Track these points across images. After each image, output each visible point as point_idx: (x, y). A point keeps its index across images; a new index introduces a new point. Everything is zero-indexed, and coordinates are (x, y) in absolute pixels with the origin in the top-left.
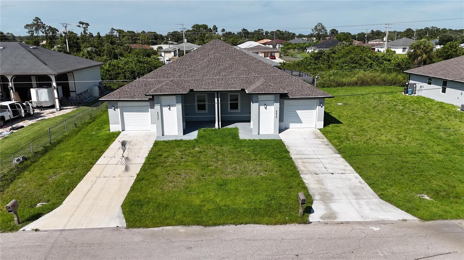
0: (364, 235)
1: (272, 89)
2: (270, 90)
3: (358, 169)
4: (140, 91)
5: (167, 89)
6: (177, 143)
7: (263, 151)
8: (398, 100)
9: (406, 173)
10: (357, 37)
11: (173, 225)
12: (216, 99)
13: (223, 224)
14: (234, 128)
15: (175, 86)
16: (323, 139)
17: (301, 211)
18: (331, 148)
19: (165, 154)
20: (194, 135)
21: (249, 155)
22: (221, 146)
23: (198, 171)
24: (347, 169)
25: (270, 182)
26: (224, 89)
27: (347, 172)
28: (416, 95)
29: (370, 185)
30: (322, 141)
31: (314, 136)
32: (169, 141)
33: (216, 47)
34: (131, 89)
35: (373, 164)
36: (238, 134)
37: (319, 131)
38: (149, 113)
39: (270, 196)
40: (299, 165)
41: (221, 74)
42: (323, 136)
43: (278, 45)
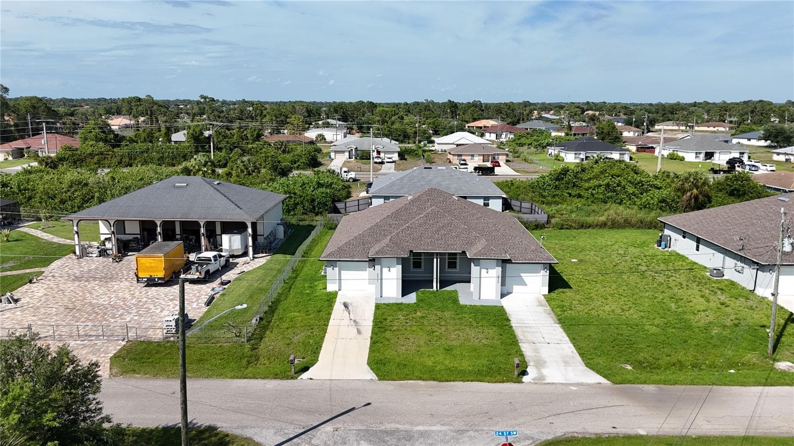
0: (563, 392)
1: (494, 254)
2: (492, 254)
3: (573, 340)
4: (359, 251)
5: (388, 251)
6: (399, 306)
7: (485, 318)
8: (645, 256)
9: (617, 345)
10: (634, 119)
11: (414, 380)
12: (435, 260)
13: (454, 381)
14: (453, 291)
15: (397, 248)
16: (546, 307)
17: (516, 373)
18: (552, 318)
19: (390, 318)
20: (412, 298)
21: (471, 322)
22: (442, 312)
23: (424, 336)
24: (563, 339)
25: (491, 349)
26: (444, 250)
27: (562, 342)
28: (670, 250)
29: (580, 354)
30: (545, 310)
31: (537, 304)
32: (389, 304)
33: (432, 198)
34: (349, 247)
35: (589, 336)
36: (458, 299)
37: (543, 297)
38: (367, 272)
39: (491, 360)
40: (519, 333)
41: (440, 233)
42: (547, 303)
43: (504, 133)
